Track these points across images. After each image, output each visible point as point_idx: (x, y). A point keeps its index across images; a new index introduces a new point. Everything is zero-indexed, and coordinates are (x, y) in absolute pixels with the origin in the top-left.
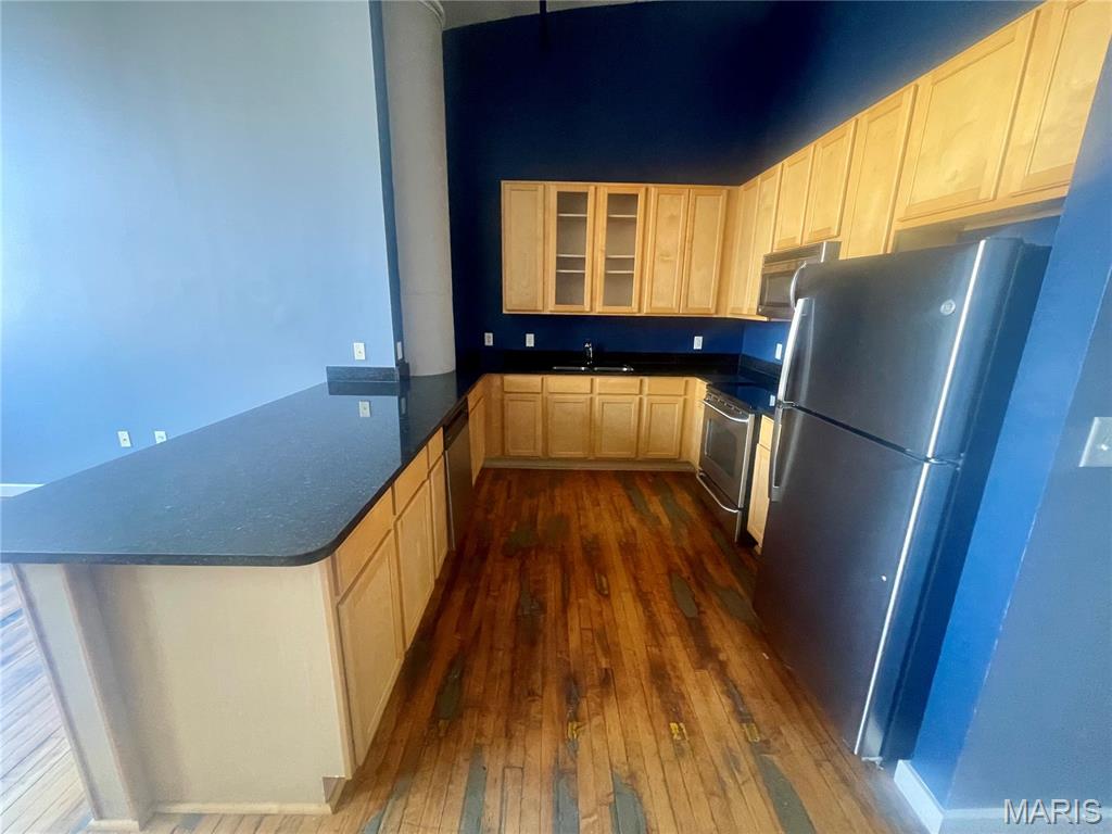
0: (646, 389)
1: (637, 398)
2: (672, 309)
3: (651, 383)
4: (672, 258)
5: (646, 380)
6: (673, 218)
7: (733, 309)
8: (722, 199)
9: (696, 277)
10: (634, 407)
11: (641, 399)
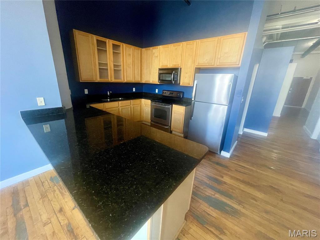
0: (132, 103)
1: (130, 106)
2: (131, 80)
3: (132, 101)
4: (130, 66)
5: (131, 101)
6: (130, 55)
7: (146, 81)
8: (140, 51)
9: (136, 72)
10: (129, 109)
11: (131, 106)
